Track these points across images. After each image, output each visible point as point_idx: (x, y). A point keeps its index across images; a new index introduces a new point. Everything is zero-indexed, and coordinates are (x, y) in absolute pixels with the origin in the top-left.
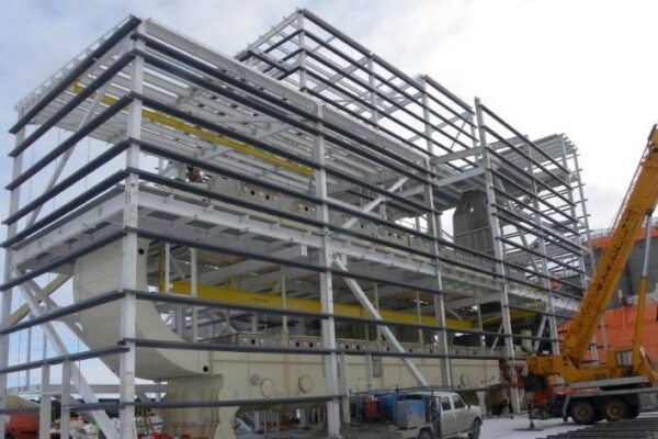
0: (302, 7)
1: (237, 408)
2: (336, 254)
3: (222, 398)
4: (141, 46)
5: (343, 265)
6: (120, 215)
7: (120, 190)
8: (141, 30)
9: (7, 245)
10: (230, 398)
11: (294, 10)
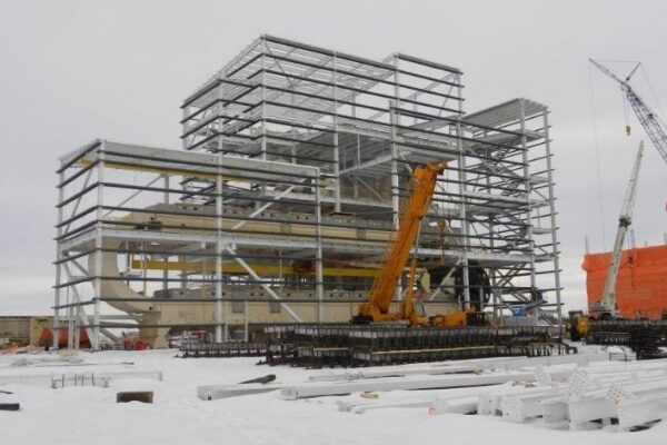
0: (264, 34)
1: (168, 329)
2: (226, 244)
3: (160, 323)
4: (102, 156)
5: (232, 251)
6: (94, 240)
7: (94, 229)
8: (102, 148)
9: (58, 239)
10: (165, 323)
11: (258, 36)
